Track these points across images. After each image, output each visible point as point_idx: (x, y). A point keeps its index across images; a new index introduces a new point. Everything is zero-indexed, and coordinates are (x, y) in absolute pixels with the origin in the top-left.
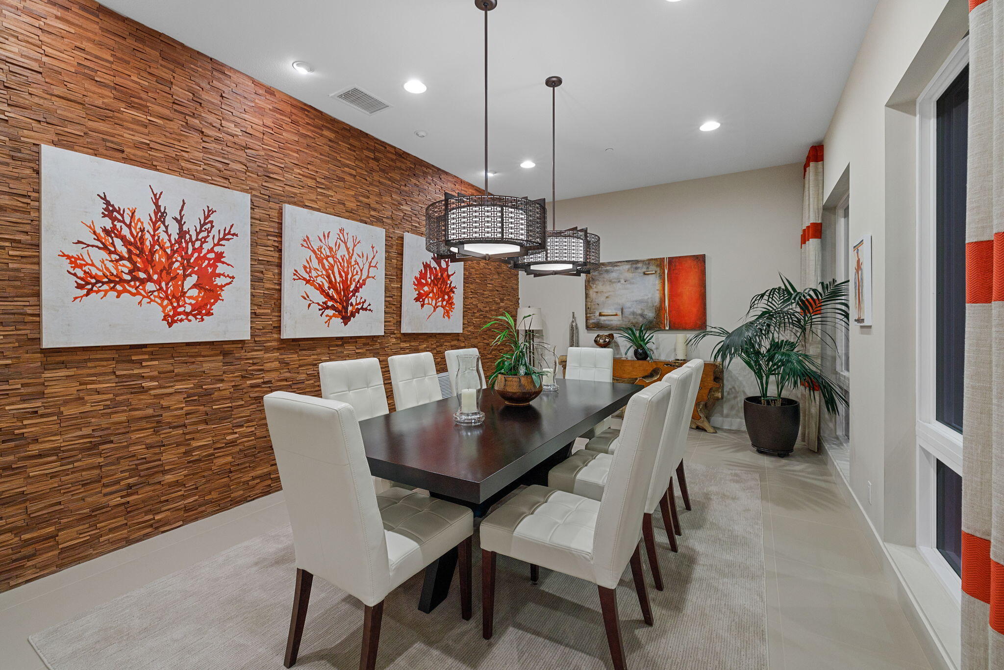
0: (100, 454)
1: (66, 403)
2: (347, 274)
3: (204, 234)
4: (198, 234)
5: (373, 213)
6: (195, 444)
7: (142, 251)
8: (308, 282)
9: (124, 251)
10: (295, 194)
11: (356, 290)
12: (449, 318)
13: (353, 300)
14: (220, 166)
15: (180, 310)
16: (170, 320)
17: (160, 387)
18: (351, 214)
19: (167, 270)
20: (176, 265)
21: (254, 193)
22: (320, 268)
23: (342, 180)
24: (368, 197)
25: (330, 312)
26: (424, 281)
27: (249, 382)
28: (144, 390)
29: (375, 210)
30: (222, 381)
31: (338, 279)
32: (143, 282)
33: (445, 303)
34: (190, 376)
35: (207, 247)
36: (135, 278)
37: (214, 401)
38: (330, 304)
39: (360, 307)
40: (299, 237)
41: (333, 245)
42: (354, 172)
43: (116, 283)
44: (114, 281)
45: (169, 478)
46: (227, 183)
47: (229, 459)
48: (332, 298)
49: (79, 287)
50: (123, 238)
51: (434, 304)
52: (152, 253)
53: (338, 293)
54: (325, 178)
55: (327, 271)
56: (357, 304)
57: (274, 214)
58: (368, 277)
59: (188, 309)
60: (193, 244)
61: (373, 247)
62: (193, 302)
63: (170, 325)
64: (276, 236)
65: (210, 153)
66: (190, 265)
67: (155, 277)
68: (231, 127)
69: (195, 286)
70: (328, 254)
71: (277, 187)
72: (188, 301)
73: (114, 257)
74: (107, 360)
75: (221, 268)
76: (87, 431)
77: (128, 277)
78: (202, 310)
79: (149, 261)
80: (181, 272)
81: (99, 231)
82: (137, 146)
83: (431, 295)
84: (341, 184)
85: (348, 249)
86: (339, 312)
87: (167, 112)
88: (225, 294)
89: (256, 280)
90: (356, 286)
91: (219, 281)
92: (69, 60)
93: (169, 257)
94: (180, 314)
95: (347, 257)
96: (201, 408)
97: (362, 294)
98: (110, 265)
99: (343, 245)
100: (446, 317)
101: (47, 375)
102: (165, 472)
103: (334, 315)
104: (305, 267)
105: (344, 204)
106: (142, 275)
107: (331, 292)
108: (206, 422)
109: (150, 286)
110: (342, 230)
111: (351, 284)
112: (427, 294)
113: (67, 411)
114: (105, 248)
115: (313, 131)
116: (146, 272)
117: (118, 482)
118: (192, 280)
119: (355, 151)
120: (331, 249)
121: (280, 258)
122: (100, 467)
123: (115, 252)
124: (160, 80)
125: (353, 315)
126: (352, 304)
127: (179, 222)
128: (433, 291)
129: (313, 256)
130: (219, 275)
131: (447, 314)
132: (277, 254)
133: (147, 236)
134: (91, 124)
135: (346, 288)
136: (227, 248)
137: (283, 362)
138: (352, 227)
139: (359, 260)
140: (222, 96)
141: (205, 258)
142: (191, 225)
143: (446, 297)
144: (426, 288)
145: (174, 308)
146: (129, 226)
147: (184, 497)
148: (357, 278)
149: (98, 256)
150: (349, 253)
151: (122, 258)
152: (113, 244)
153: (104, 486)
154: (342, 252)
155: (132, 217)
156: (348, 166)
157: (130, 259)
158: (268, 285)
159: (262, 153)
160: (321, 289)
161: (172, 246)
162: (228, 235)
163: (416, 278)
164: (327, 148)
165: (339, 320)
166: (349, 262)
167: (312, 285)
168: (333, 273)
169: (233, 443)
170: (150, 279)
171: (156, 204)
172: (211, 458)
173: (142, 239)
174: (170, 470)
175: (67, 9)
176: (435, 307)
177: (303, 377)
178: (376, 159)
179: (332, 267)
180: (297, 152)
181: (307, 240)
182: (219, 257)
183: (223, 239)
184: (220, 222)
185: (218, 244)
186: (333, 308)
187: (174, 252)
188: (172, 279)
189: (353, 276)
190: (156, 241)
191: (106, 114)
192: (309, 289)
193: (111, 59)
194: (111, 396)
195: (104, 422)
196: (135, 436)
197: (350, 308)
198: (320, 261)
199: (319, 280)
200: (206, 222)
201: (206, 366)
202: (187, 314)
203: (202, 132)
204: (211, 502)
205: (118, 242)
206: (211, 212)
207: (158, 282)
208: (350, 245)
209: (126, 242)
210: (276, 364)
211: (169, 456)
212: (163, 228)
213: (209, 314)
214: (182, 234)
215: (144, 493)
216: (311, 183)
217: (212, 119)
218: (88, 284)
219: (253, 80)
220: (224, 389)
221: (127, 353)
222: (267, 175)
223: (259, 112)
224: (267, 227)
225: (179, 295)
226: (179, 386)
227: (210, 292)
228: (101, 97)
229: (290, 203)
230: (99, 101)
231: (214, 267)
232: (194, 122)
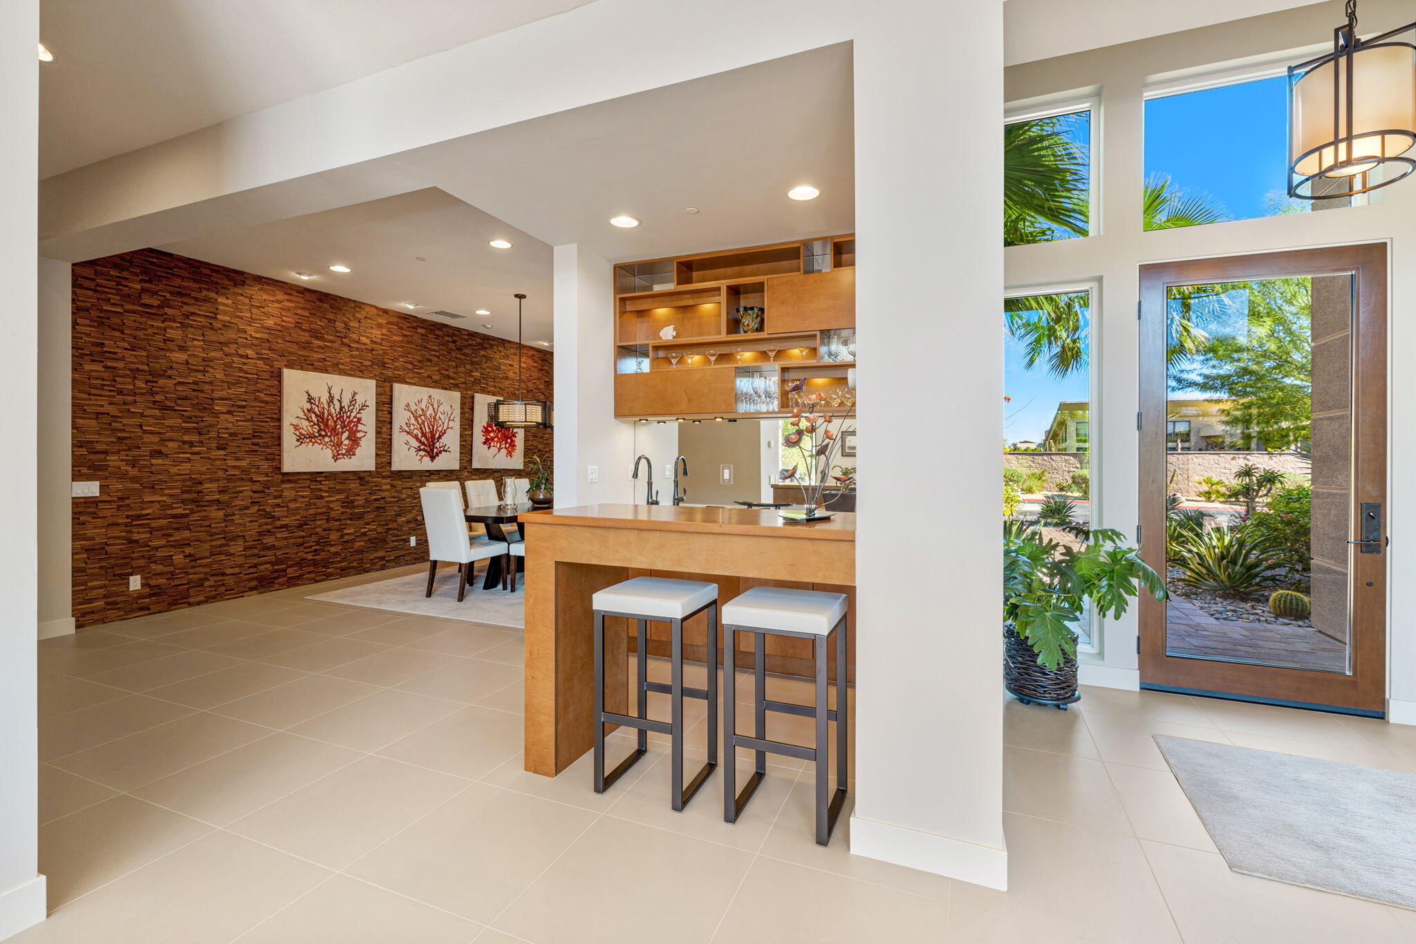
0: (303, 531)
1: (290, 501)
2: (433, 427)
3: (352, 407)
4: (349, 407)
5: (451, 381)
6: (346, 531)
7: (323, 419)
8: (408, 433)
9: (315, 419)
10: (400, 375)
11: (440, 437)
12: (511, 457)
13: (437, 445)
14: (358, 364)
15: (340, 452)
16: (336, 458)
17: (330, 496)
18: (436, 384)
19: (334, 429)
20: (339, 426)
21: (377, 378)
22: (415, 423)
23: (430, 361)
24: (448, 370)
25: (422, 453)
26: (490, 429)
27: (373, 497)
28: (322, 497)
29: (453, 378)
30: (359, 495)
31: (428, 430)
32: (323, 437)
33: (507, 445)
34: (340, 492)
35: (353, 415)
36: (320, 435)
38: (422, 447)
39: (442, 449)
40: (405, 403)
41: (424, 407)
42: (437, 354)
43: (312, 438)
44: (312, 436)
45: (333, 549)
46: (361, 375)
47: (362, 543)
48: (423, 444)
49: (298, 440)
50: (315, 413)
51: (498, 446)
52: (328, 420)
53: (427, 440)
54: (419, 361)
55: (420, 425)
56: (440, 448)
57: (387, 389)
58: (448, 428)
59: (344, 451)
60: (347, 413)
61: (451, 407)
62: (346, 447)
63: (335, 461)
64: (388, 404)
65: (354, 358)
66: (345, 426)
67: (329, 434)
68: (364, 340)
69: (347, 438)
70: (421, 413)
71: (389, 373)
72: (344, 447)
73: (312, 424)
74: (307, 479)
75: (360, 427)
76: (298, 517)
77: (317, 435)
78: (350, 452)
79: (326, 425)
80: (340, 430)
81: (306, 411)
82: (319, 360)
83: (496, 439)
84: (429, 364)
85: (434, 409)
86: (428, 453)
87: (332, 338)
88: (362, 442)
89: (378, 433)
90: (439, 435)
91: (359, 435)
92: (289, 320)
93: (335, 422)
94: (340, 454)
95: (434, 415)
96: (349, 510)
97: (444, 440)
98: (309, 428)
99: (430, 407)
100: (509, 457)
101: (284, 486)
102: (331, 545)
103: (425, 455)
104: (407, 424)
105: (431, 377)
106: (323, 433)
107: (423, 439)
108: (351, 519)
109: (327, 439)
110: (430, 397)
111: (436, 433)
112: (492, 439)
113: (292, 505)
114: (308, 419)
115: (411, 331)
116: (325, 431)
117: (311, 547)
118: (346, 434)
119: (438, 339)
120: (423, 410)
121: (391, 418)
122: (303, 537)
123: (312, 421)
124: (329, 320)
125: (437, 455)
126: (436, 448)
127: (340, 401)
128: (497, 436)
129: (412, 415)
130: (359, 431)
131: (510, 454)
132: (389, 416)
133: (326, 411)
134: (300, 353)
135: (433, 436)
136: (362, 415)
137: (393, 486)
138: (437, 393)
139: (442, 417)
140: (360, 322)
141: (352, 421)
142: (346, 403)
143: (509, 441)
144: (492, 435)
145: (338, 451)
146: (318, 407)
147: (340, 562)
148: (440, 429)
149: (305, 424)
150: (435, 412)
151: (315, 424)
152: (311, 417)
153: (305, 548)
154: (429, 410)
155: (319, 401)
156: (434, 350)
157: (318, 425)
158: (384, 436)
159: (381, 352)
160: (416, 437)
161: (337, 415)
163: (484, 427)
164: (420, 341)
165: (428, 459)
166: (435, 418)
167: (411, 435)
168: (425, 427)
169: (364, 534)
170: (326, 435)
171: (329, 392)
172: (353, 541)
173: (323, 413)
174: (334, 545)
175: (291, 295)
176: (500, 449)
177: (404, 496)
178: (454, 342)
179: (423, 422)
180: (402, 347)
181: (408, 405)
182: (359, 419)
183: (361, 409)
184: (360, 399)
185: (359, 413)
186: (424, 450)
187: (337, 419)
188: (337, 434)
189: (437, 428)
190: (330, 414)
191: (306, 346)
192: (410, 438)
193: (308, 315)
194: (308, 499)
195: (305, 513)
196: (318, 523)
197: (435, 450)
198: (416, 419)
199: (416, 431)
200: (353, 401)
201: (352, 486)
202: (343, 455)
203: (350, 346)
204: (353, 568)
205: (313, 416)
206: (355, 393)
207: (330, 437)
208: (436, 406)
209: (317, 416)
210: (389, 487)
211: (334, 536)
212: (332, 406)
213: (354, 454)
214: (341, 408)
215: (322, 555)
216: (410, 366)
217: (355, 337)
218: (301, 439)
219: (376, 308)
220: (360, 501)
221: (315, 476)
222: (384, 366)
223: (380, 326)
224: (383, 398)
225: (339, 444)
226: (338, 497)
227: (355, 442)
228: (304, 337)
229: (397, 382)
230: (303, 339)
231: (357, 426)
232: (346, 341)
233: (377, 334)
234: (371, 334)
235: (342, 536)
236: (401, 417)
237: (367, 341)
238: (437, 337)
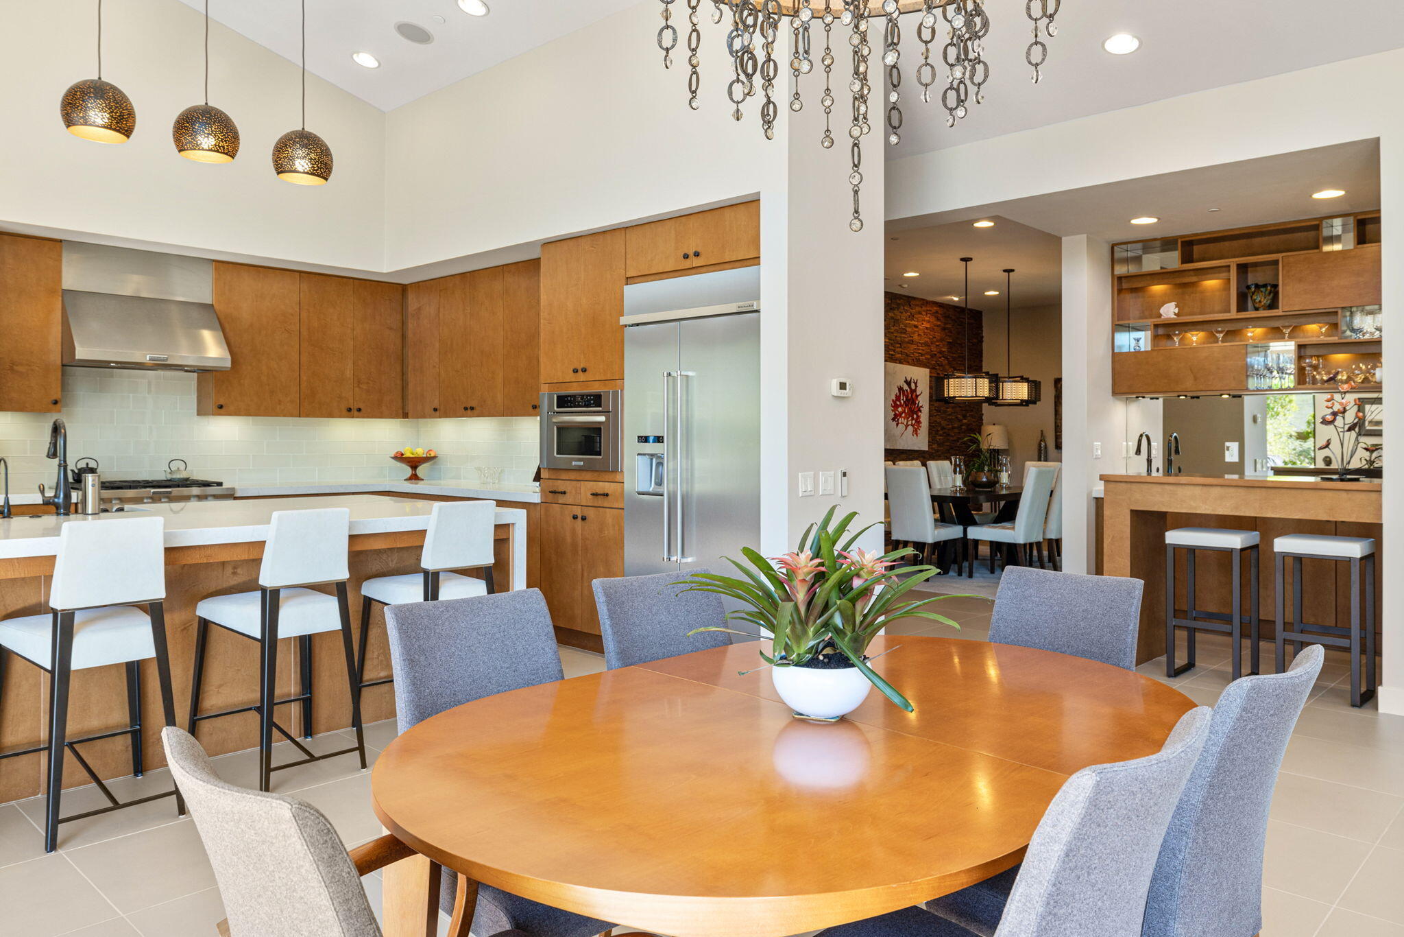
12: (917, 435)
26: (898, 403)
33: (914, 422)
51: (905, 423)
83: (903, 415)
100: (915, 435)
112: (900, 414)
128: (904, 412)
131: (916, 432)
143: (915, 416)
144: (900, 409)
163: (893, 401)
176: (907, 426)
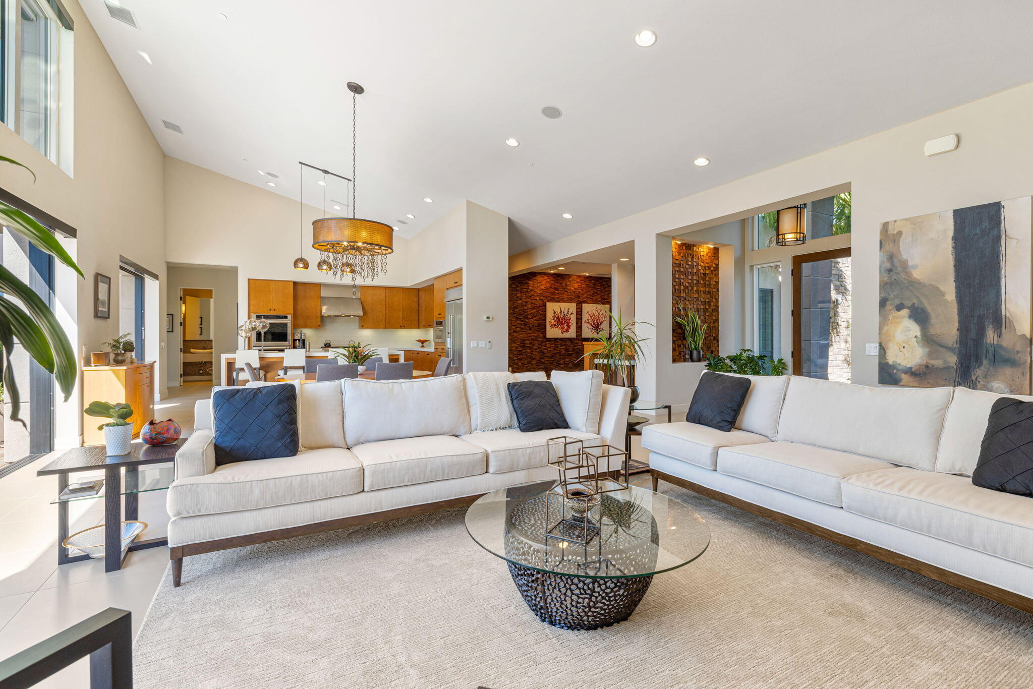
2: (598, 320)
3: (568, 314)
5: (606, 300)
7: (559, 319)
8: (588, 323)
10: (585, 300)
11: (601, 324)
13: (600, 327)
14: (570, 298)
15: (564, 331)
16: (562, 333)
17: (561, 347)
19: (562, 322)
21: (576, 302)
22: (591, 319)
23: (596, 293)
24: (604, 296)
25: (594, 331)
27: (575, 348)
28: (558, 347)
29: (606, 299)
30: (570, 347)
31: (596, 322)
34: (564, 345)
35: (568, 317)
37: (569, 351)
38: (594, 329)
39: (602, 329)
41: (594, 312)
43: (555, 326)
46: (571, 302)
48: (594, 327)
53: (596, 326)
54: (591, 294)
55: (593, 320)
57: (580, 306)
58: (604, 320)
60: (566, 316)
61: (606, 311)
64: (581, 312)
65: (569, 296)
66: (566, 321)
69: (566, 326)
70: (593, 315)
71: (581, 300)
72: (565, 329)
74: (554, 340)
75: (571, 321)
76: (551, 353)
77: (557, 324)
78: (567, 331)
79: (559, 321)
81: (553, 316)
82: (557, 298)
86: (596, 331)
87: (562, 289)
88: (571, 327)
89: (577, 323)
91: (570, 324)
92: (548, 285)
93: (562, 320)
96: (567, 352)
97: (602, 325)
101: (547, 342)
104: (588, 319)
105: (597, 300)
106: (559, 324)
107: (594, 325)
108: (568, 356)
109: (560, 326)
110: (597, 308)
113: (549, 349)
115: (589, 282)
117: (555, 364)
118: (566, 324)
124: (561, 283)
125: (600, 332)
127: (564, 312)
129: (589, 316)
132: (581, 317)
133: (559, 316)
134: (552, 296)
135: (598, 323)
136: (571, 317)
138: (600, 306)
139: (602, 316)
140: (570, 282)
141: (568, 319)
142: (566, 313)
146: (557, 315)
148: (601, 321)
149: (553, 321)
151: (556, 321)
152: (555, 318)
154: (597, 314)
155: (557, 313)
158: (579, 324)
159: (578, 292)
160: (591, 325)
161: (563, 317)
162: (572, 313)
165: (596, 333)
166: (598, 317)
168: (595, 320)
169: (572, 361)
171: (560, 309)
172: (568, 364)
175: (549, 277)
179: (594, 318)
180: (586, 289)
181: (588, 312)
182: (570, 318)
183: (571, 315)
184: (570, 311)
188: (563, 324)
190: (561, 317)
191: (553, 293)
192: (588, 325)
193: (554, 282)
194: (554, 348)
195: (553, 352)
198: (591, 317)
199: (591, 322)
200: (568, 312)
201: (568, 343)
203: (567, 292)
206: (569, 309)
208: (599, 312)
209: (557, 318)
210: (580, 344)
211: (562, 361)
212: (561, 314)
213: (569, 332)
214: (564, 315)
216: (589, 296)
217: (569, 288)
218: (552, 326)
219: (577, 276)
220: (571, 349)
221: (556, 339)
222: (579, 297)
223: (578, 282)
224: (578, 310)
225: (563, 328)
226: (564, 347)
227: (569, 327)
228: (552, 290)
229: (584, 303)
230: (552, 291)
231: (569, 321)
232: (566, 290)
233: (576, 285)
234: (574, 286)
235: (565, 361)
236: (585, 317)
237: (573, 289)
238: (600, 283)
